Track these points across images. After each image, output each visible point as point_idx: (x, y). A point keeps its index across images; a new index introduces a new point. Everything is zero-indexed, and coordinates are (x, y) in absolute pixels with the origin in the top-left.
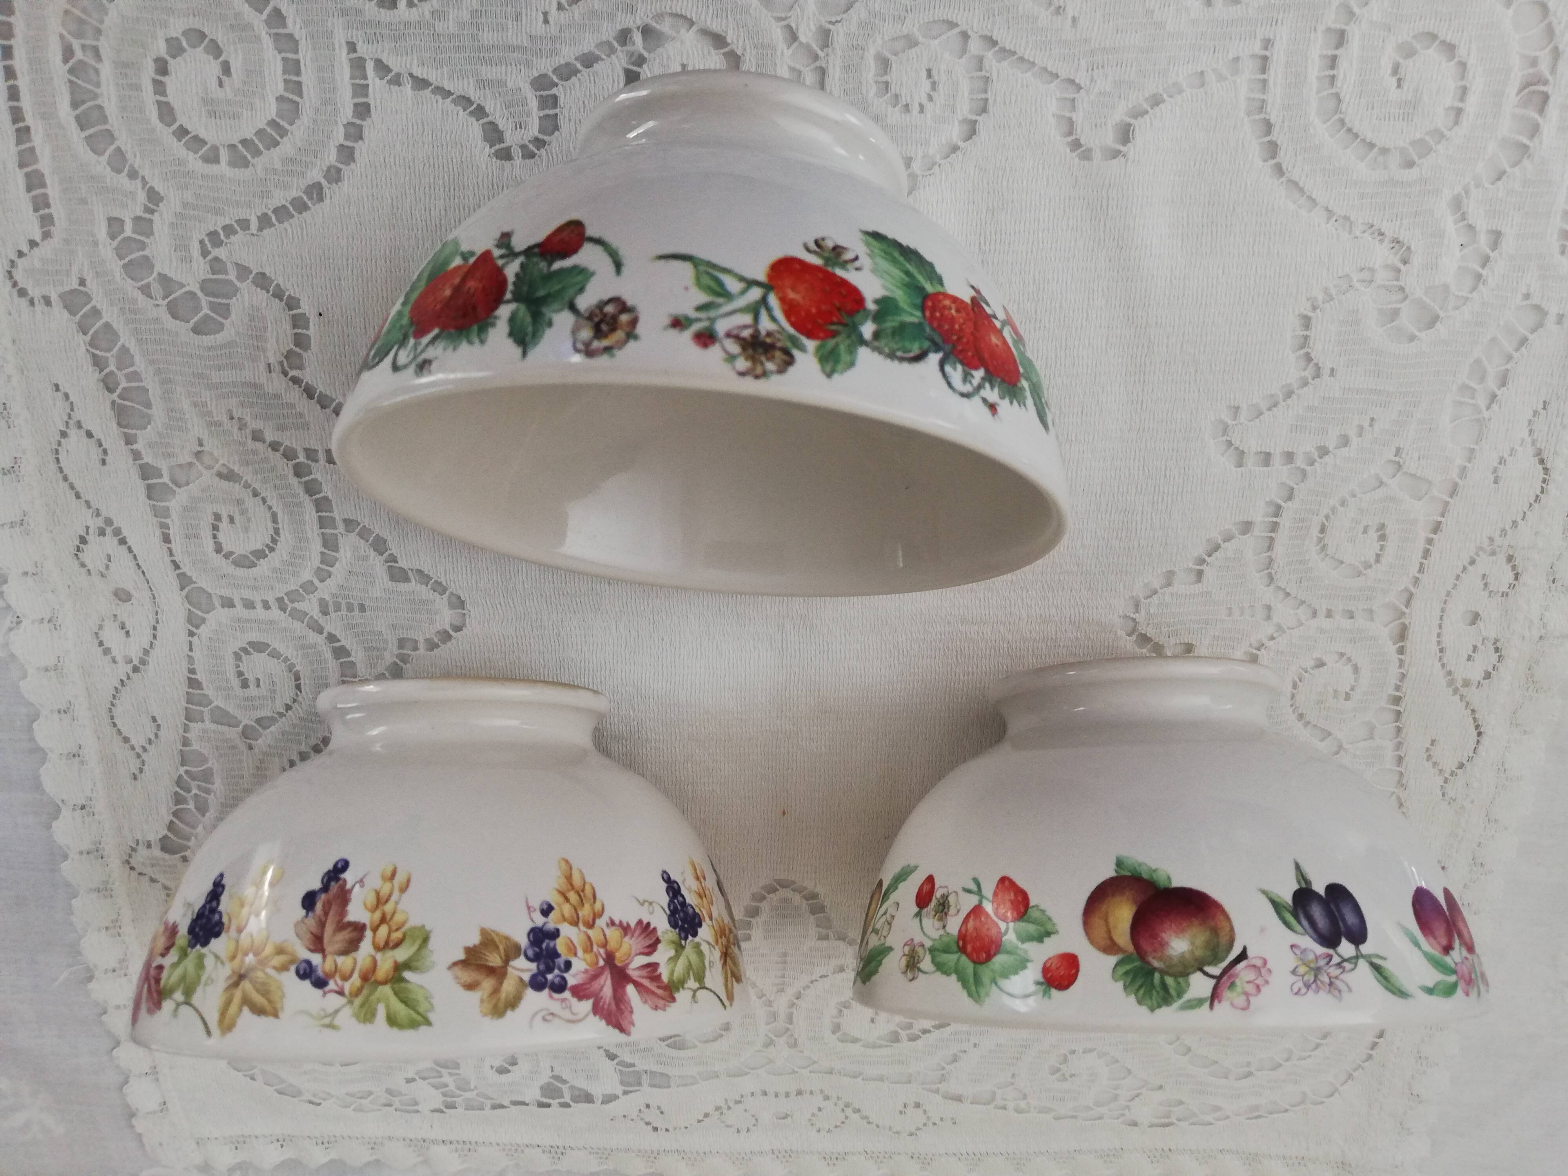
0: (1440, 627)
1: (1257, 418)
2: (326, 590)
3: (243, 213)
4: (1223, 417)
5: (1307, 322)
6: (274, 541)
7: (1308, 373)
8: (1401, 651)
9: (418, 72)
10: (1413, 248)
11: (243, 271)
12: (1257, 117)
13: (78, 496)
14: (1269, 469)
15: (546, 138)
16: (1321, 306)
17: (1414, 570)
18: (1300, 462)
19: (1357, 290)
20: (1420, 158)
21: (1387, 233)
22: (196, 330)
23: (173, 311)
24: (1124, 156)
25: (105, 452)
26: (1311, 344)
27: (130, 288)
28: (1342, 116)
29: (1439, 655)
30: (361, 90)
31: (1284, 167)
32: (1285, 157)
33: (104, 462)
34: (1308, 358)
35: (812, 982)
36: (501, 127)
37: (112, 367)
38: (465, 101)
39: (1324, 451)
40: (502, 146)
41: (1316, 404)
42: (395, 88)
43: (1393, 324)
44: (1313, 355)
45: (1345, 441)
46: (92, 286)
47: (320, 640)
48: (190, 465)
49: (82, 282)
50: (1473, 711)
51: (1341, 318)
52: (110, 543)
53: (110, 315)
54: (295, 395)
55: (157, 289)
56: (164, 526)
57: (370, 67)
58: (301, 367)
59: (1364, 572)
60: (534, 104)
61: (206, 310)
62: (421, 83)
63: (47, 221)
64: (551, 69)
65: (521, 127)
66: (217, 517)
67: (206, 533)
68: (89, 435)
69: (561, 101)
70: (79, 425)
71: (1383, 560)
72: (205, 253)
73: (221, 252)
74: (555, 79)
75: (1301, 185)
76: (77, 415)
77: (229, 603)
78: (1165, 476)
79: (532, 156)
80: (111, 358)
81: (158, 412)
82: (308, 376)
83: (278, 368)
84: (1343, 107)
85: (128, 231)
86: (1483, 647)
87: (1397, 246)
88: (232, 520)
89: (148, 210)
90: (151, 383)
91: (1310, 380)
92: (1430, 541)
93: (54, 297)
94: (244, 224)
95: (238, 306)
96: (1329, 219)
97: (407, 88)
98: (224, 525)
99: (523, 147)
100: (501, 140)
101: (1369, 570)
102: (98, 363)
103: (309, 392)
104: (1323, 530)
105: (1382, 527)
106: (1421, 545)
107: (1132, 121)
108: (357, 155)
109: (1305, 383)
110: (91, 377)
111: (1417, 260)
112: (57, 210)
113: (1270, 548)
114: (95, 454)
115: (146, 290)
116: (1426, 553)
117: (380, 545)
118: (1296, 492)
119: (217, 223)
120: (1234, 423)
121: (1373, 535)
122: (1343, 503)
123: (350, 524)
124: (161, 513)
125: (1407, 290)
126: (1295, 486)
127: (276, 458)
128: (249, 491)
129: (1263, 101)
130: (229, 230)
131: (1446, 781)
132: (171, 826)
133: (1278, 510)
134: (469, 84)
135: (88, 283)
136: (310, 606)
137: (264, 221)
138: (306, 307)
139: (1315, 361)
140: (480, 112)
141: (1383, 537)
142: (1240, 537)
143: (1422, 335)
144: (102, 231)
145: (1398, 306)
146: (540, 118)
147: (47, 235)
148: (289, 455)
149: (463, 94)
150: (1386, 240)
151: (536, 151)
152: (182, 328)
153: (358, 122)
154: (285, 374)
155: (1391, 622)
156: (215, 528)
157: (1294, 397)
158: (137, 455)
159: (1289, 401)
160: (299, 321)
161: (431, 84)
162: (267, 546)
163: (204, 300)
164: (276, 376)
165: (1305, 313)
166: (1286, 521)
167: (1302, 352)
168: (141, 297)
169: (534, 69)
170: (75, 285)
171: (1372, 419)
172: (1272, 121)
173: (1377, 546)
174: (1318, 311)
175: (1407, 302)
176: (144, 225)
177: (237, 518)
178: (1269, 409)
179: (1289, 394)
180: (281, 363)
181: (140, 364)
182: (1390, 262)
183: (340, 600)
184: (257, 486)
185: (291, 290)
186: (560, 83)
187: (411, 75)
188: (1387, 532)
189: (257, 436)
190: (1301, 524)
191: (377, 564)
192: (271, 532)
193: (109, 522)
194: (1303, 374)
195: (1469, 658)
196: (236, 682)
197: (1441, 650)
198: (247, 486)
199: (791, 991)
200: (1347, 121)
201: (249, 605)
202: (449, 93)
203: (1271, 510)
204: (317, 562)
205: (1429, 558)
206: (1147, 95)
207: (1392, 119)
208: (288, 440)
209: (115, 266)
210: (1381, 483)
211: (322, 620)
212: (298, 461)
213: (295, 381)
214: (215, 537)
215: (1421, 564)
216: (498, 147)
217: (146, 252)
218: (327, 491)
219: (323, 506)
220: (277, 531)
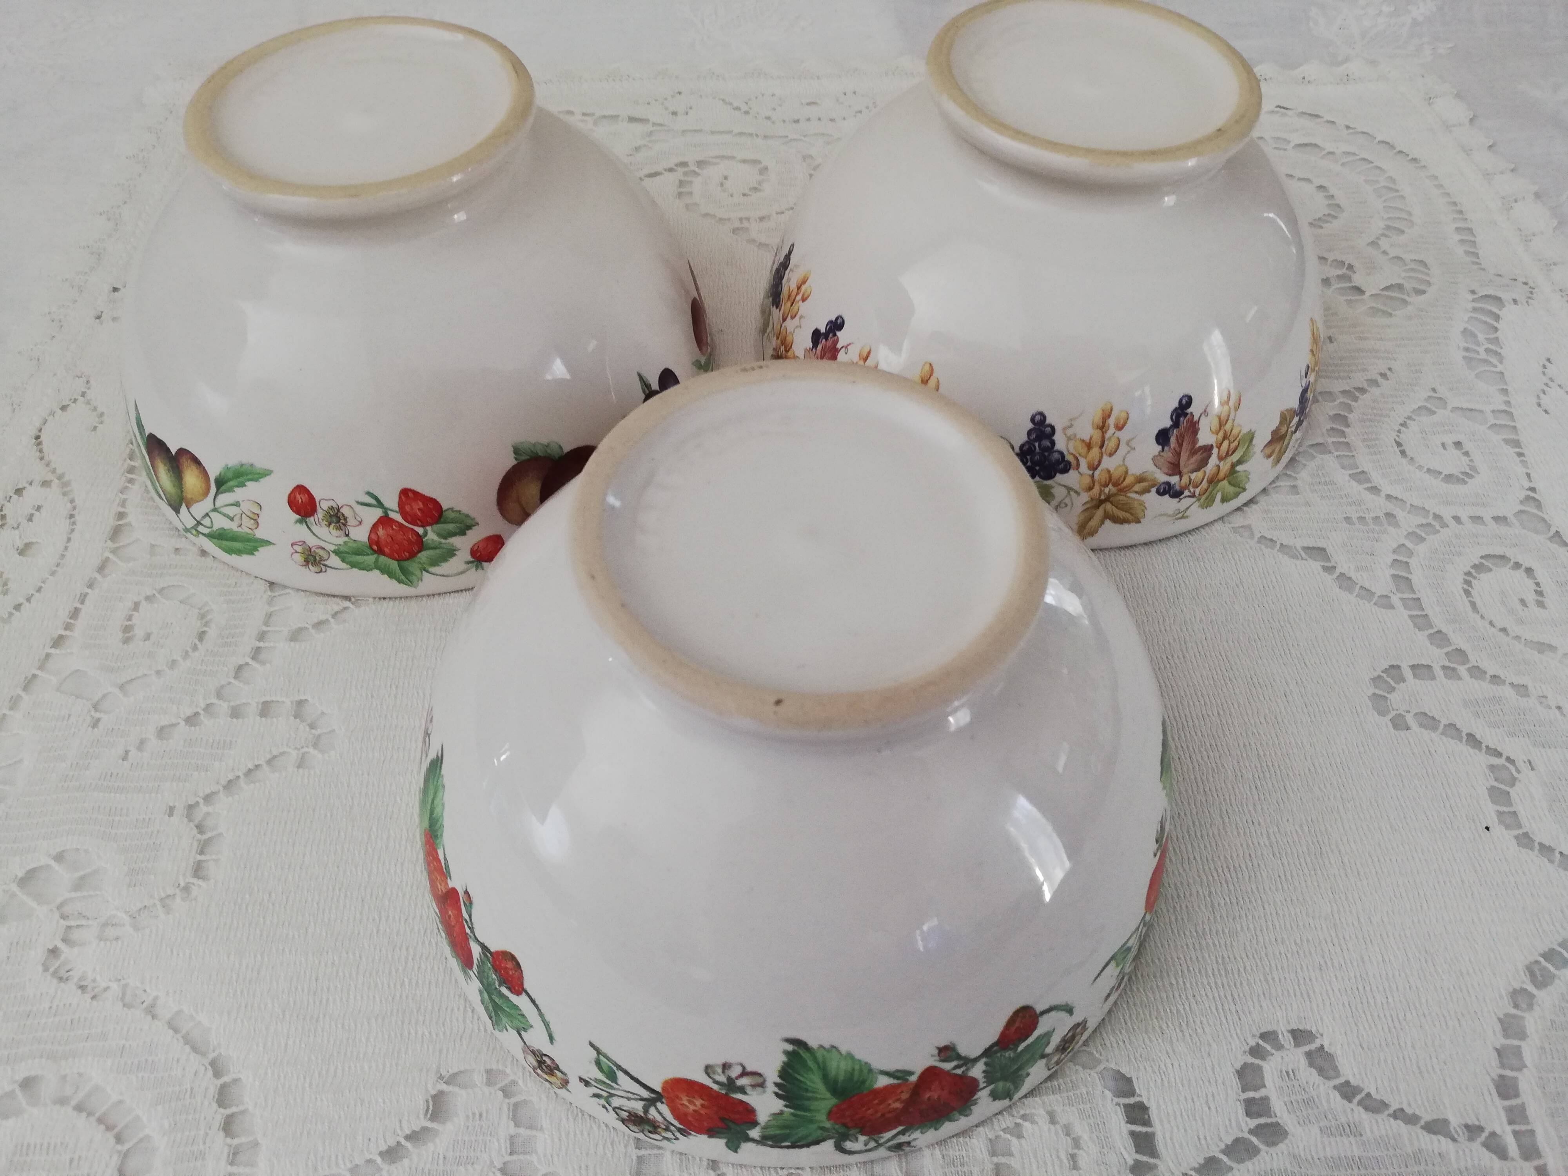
0: (69, 540)
1: (275, 757)
2: (1393, 537)
4: (320, 756)
5: (198, 871)
6: (1468, 583)
7: (203, 809)
8: (121, 515)
9: (1443, 1143)
10: (40, 968)
12: (243, 1140)
14: (263, 699)
15: (1250, 1060)
16: (177, 891)
17: (93, 595)
18: (223, 707)
19: (126, 912)
20: (13, 1091)
21: (74, 987)
24: (441, 1077)
26: (195, 844)
28: (119, 1147)
29: (75, 512)
30: (1516, 1115)
31: (210, 1073)
32: (210, 1085)
34: (200, 828)
36: (1314, 1072)
38: (1373, 1106)
39: (192, 720)
40: (1307, 1048)
41: (196, 773)
42: (1472, 1121)
43: (82, 873)
44: (195, 831)
45: (162, 732)
47: (1387, 489)
50: (42, 459)
51: (152, 877)
54: (1490, 737)
57: (1513, 1148)
58: (1492, 768)
59: (155, 592)
60: (1278, 1105)
62: (1437, 1127)
64: (1263, 1153)
65: (1287, 1073)
66: (1541, 604)
67: (1548, 587)
69: (1241, 1111)
71: (130, 604)
74: (1254, 1139)
75: (187, 1048)
77: (1500, 520)
78: (397, 687)
79: (1264, 1036)
82: (1482, 760)
83: (1520, 764)
84: (115, 1160)
86: (20, 520)
87: (62, 973)
88: (1523, 602)
91: (201, 801)
92: (68, 627)
96: (153, 1006)
97: (1455, 1122)
98: (1531, 597)
99: (1279, 1047)
100: (1309, 1055)
101: (148, 594)
103: (1474, 741)
104: (201, 636)
105: (126, 641)
106: (80, 624)
107: (429, 1124)
108: (1498, 1027)
109: (208, 798)
111: (37, 954)
113: (269, 616)
116: (75, 614)
117: (1345, 582)
118: (232, 674)
120: (306, 749)
121: (139, 632)
122: (173, 664)
123: (1385, 602)
125: (57, 915)
126: (232, 681)
127: (1492, 669)
128: (1512, 634)
129: (232, 1163)
131: (83, 394)
132: (1497, 318)
133: (256, 654)
134: (1372, 1131)
136: (1408, 521)
138: (1507, 836)
139: (192, 825)
140: (1348, 1091)
141: (127, 629)
142: (307, 625)
143: (44, 860)
145: (73, 895)
146: (1265, 1086)
148: (1477, 672)
149: (1376, 1116)
150: (76, 980)
151: (1261, 1042)
153: (1508, 1073)
154: (1510, 760)
155: (129, 544)
156: (1540, 593)
157: (224, 782)
159: (231, 776)
160: (1510, 819)
161: (1423, 1128)
162: (1475, 578)
164: (1520, 758)
165: (200, 882)
166: (248, 642)
167: (209, 835)
169: (1286, 1152)
171: (124, 759)
172: (222, 1134)
173: (136, 620)
174: (182, 884)
175: (59, 900)
177: (1517, 603)
178: (257, 767)
179: (230, 785)
180: (1518, 771)
182: (76, 950)
183: (1377, 528)
184: (1505, 639)
185: (1533, 857)
186: (1247, 1135)
187: (1454, 1140)
188: (121, 635)
189: (1522, 690)
190: (228, 640)
191: (1344, 564)
192: (1474, 593)
194: (210, 809)
195: (39, 508)
196: (1468, 446)
197: (72, 516)
198: (1517, 638)
200: (112, 1141)
201: (1477, 519)
202: (1395, 1115)
203: (263, 656)
204: (1413, 562)
205: (72, 609)
206: (406, 1162)
207: (45, 1145)
208: (1484, 687)
210: (122, 687)
211: (1390, 507)
212: (1467, 666)
213: (1495, 753)
214: (1538, 584)
215: (82, 603)
216: (1313, 1047)
218: (1421, 637)
219: (1422, 621)
220: (1467, 593)
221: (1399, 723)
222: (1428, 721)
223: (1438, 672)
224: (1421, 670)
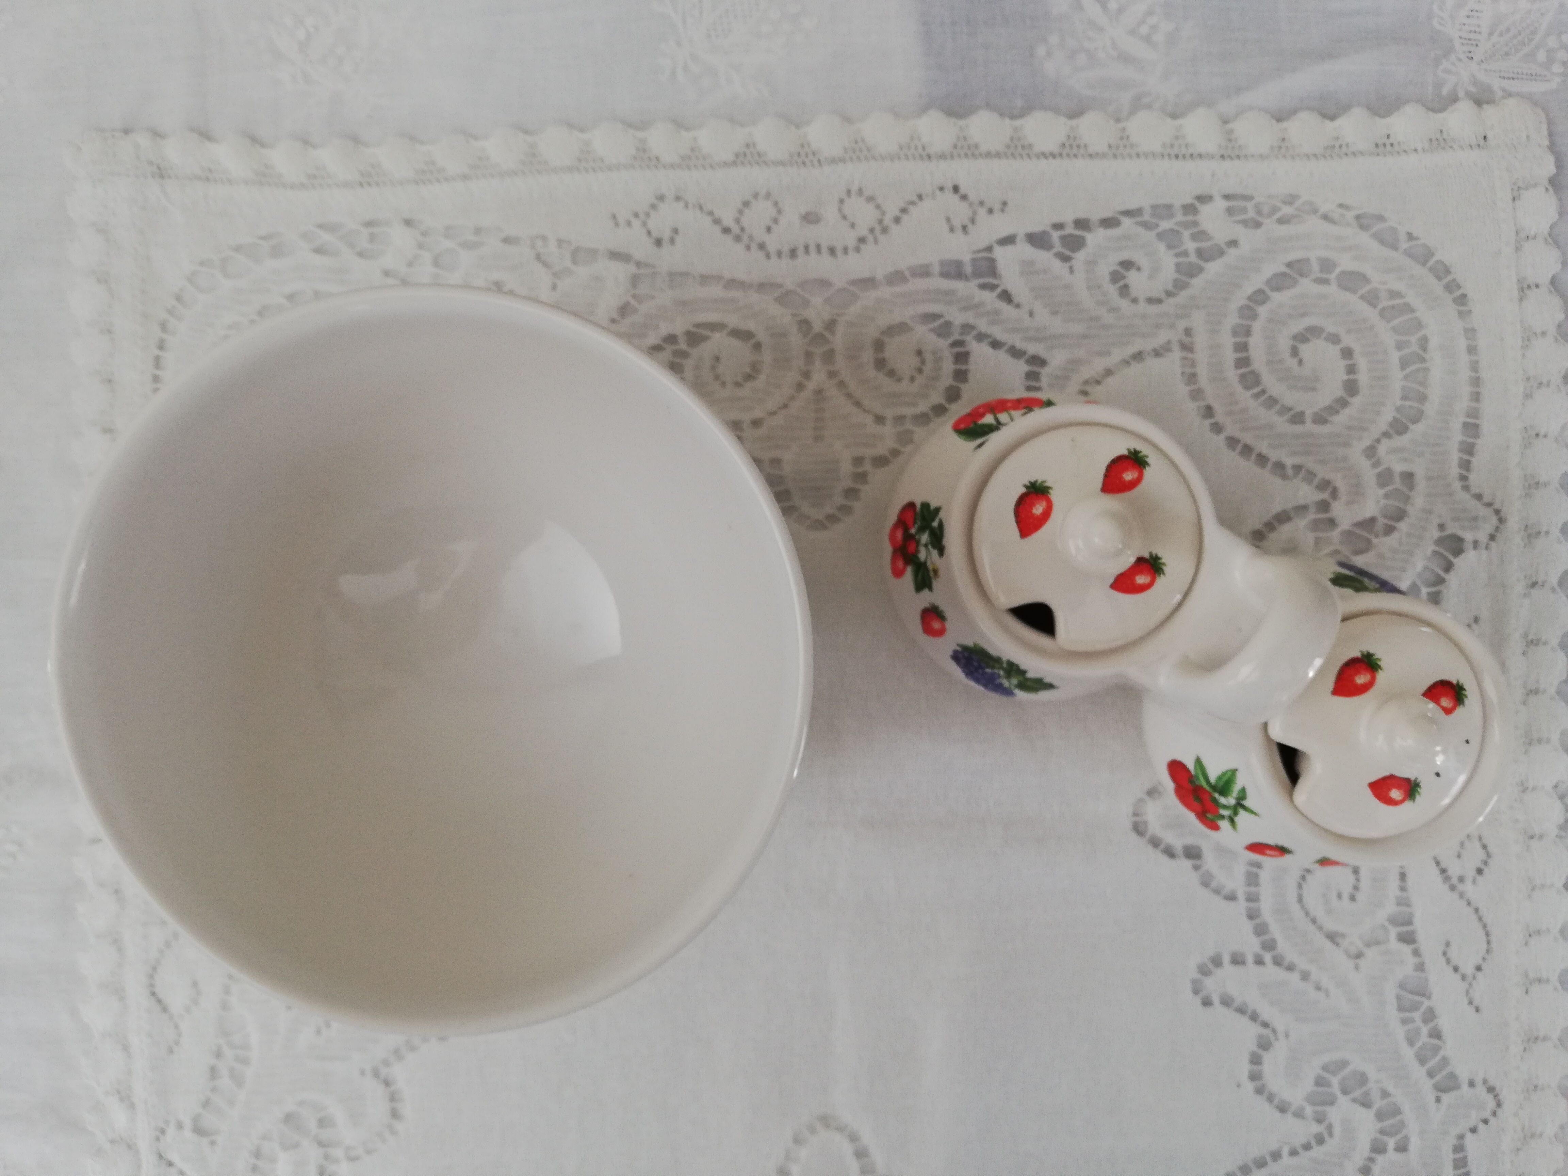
3: (1294, 1161)
6: (1303, 878)
7: (384, 1071)
11: (1299, 1114)
13: (1477, 910)
16: (385, 1128)
19: (358, 1142)
22: (1344, 1064)
23: (1363, 1079)
25: (1445, 954)
26: (387, 1095)
27: (1399, 1097)
33: (1448, 944)
34: (387, 1083)
35: (786, 406)
37: (1425, 1030)
41: (372, 1045)
43: (321, 1115)
44: (383, 1086)
46: (1431, 1097)
48: (1368, 945)
49: (1438, 1100)
51: (366, 1118)
52: (1454, 871)
53: (1419, 1073)
54: (1267, 1012)
55: (1375, 1096)
56: (1403, 889)
58: (1259, 1036)
61: (1335, 1081)
63: (1459, 1148)
66: (1353, 898)
67: (1365, 883)
68: (1456, 969)
70: (1464, 978)
72: (1330, 1128)
73: (1316, 1128)
76: (1464, 985)
80: (1424, 1038)
81: (1391, 991)
82: (1254, 1030)
83: (1279, 1035)
85: (1391, 1143)
88: (1340, 896)
89: (1371, 1160)
90: (1392, 1014)
91: (381, 1065)
93: (1465, 1087)
94: (1294, 1153)
95: (1307, 1085)
98: (1347, 890)
102: (1436, 1034)
103: (1254, 1017)
109: (386, 1063)
110: (1444, 1022)
112: (1448, 1157)
114: (1453, 953)
115: (1385, 1094)
117: (1207, 879)
119: (1318, 1152)
123: (1231, 897)
124: (1403, 902)
125: (316, 1144)
127: (1291, 955)
128: (1319, 923)
130: (1307, 1147)
132: (1448, 567)
135: (1433, 1099)
137: (1276, 1156)
138: (1249, 1087)
139: (380, 1081)
143: (294, 1107)
144: (1414, 1144)
145: (320, 1131)
147: (1461, 1137)
152: (1357, 1063)
154: (1274, 1031)
156: (1356, 888)
157: (392, 1050)
158: (1416, 953)
159: (396, 1047)
160: (1256, 1076)
162: (1310, 873)
163: (1336, 1088)
164: (1280, 1028)
165: (398, 1122)
167: (393, 1088)
168: (1390, 1088)
170: (1446, 1098)
174: (387, 1124)
175: (313, 1134)
176: (1378, 1148)
177: (1334, 896)
179: (397, 1050)
180: (1276, 1040)
181: (1400, 1032)
184: (1311, 928)
185: (1260, 1102)
189: (1305, 976)
192: (1304, 886)
193: (1453, 888)
194: (389, 1070)
198: (1320, 928)
199: (808, 393)
208: (1279, 974)
209: (1408, 1113)
212: (1273, 954)
213: (1265, 1025)
214: (1358, 880)
217: (1379, 1125)
218: (1248, 927)
219: (1252, 915)
220: (1300, 886)
221: (1207, 1003)
222: (1226, 1001)
223: (1250, 959)
224: (1237, 960)
